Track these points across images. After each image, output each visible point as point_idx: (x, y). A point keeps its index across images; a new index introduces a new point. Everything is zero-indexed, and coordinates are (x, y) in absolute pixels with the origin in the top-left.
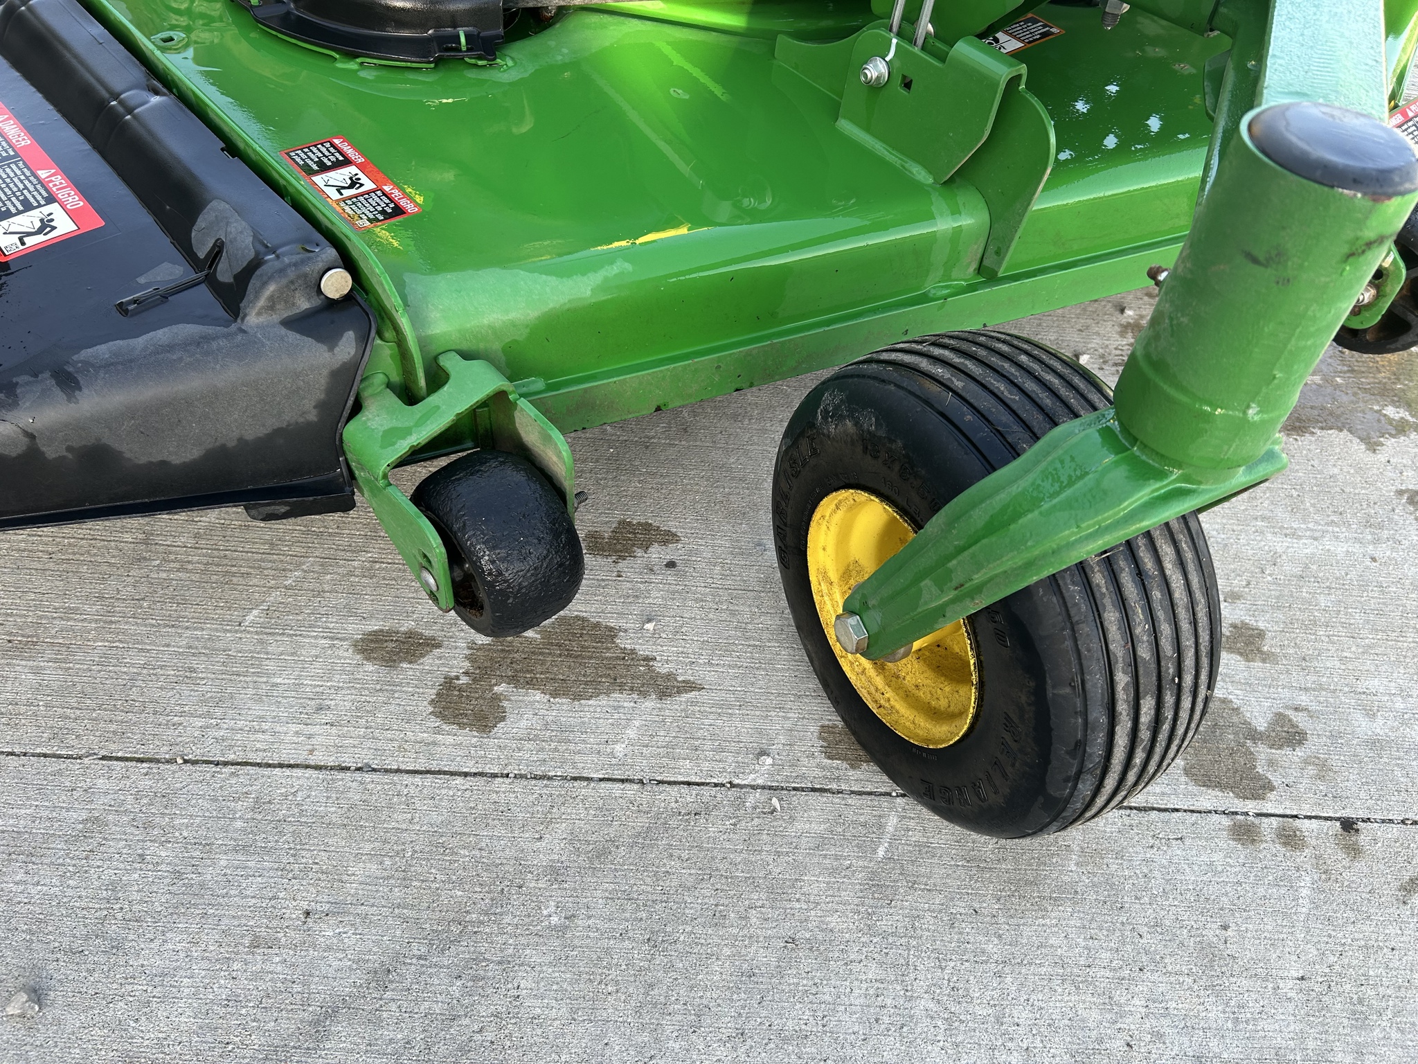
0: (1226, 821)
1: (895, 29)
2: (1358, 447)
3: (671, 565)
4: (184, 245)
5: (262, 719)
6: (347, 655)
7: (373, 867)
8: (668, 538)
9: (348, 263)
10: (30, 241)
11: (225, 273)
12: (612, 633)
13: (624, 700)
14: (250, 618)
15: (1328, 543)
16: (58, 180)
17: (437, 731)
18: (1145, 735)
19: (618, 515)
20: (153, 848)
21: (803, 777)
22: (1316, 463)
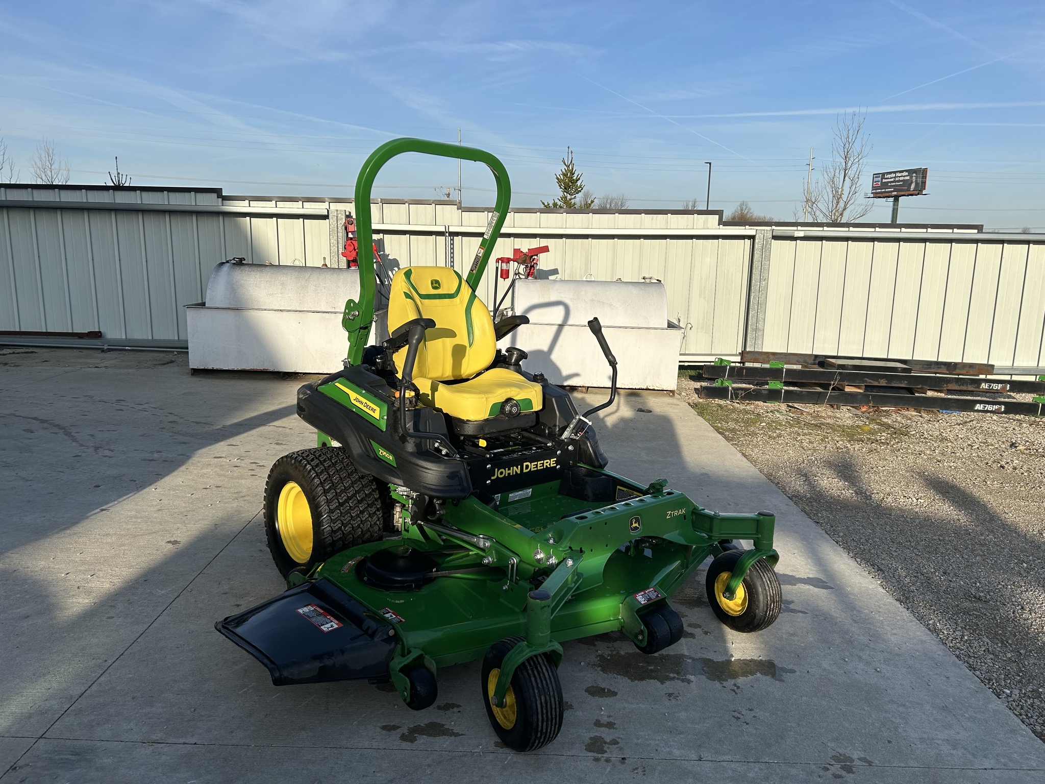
0: (593, 758)
1: (514, 581)
2: (658, 683)
3: (459, 712)
4: (361, 628)
5: (360, 741)
6: (379, 730)
7: (388, 765)
8: (459, 706)
9: (394, 629)
10: (330, 629)
11: (370, 632)
12: (443, 725)
13: (446, 737)
14: (355, 723)
15: (641, 705)
16: (332, 618)
17: (401, 742)
18: (544, 705)
19: (446, 702)
20: (339, 762)
21: (489, 750)
22: (644, 688)
